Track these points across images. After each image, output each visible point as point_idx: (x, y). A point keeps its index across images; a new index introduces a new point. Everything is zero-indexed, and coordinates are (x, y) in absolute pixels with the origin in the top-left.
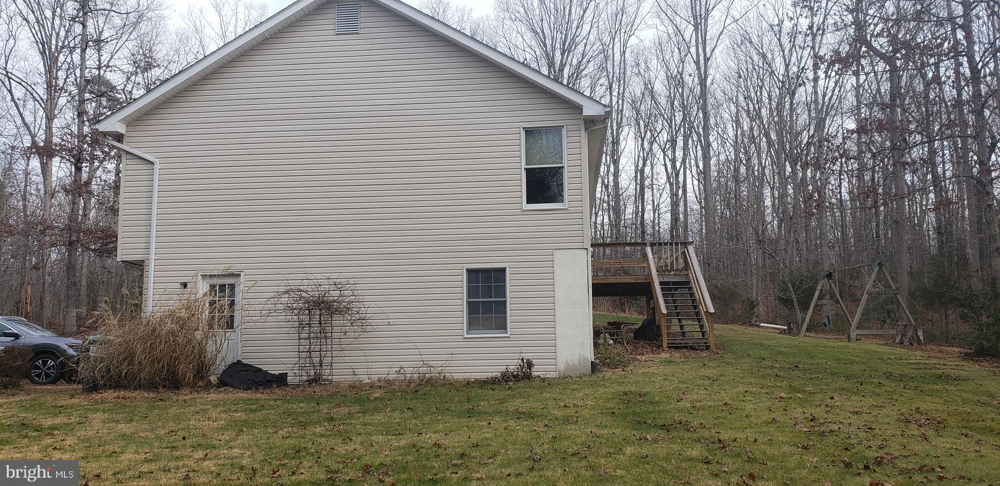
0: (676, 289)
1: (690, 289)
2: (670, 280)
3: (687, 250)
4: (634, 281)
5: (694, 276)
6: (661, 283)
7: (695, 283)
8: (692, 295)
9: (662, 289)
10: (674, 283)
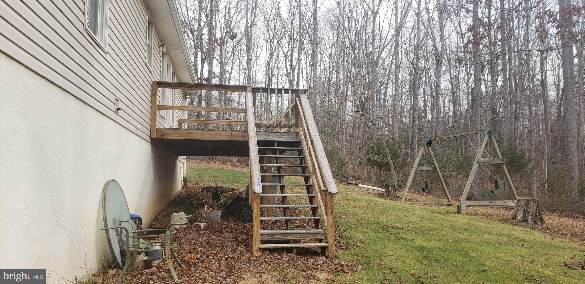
0: (281, 152)
1: (300, 152)
2: (275, 139)
3: (300, 100)
4: (228, 138)
5: (307, 134)
6: (260, 143)
7: (307, 144)
8: (303, 160)
9: (260, 151)
10: (280, 143)
